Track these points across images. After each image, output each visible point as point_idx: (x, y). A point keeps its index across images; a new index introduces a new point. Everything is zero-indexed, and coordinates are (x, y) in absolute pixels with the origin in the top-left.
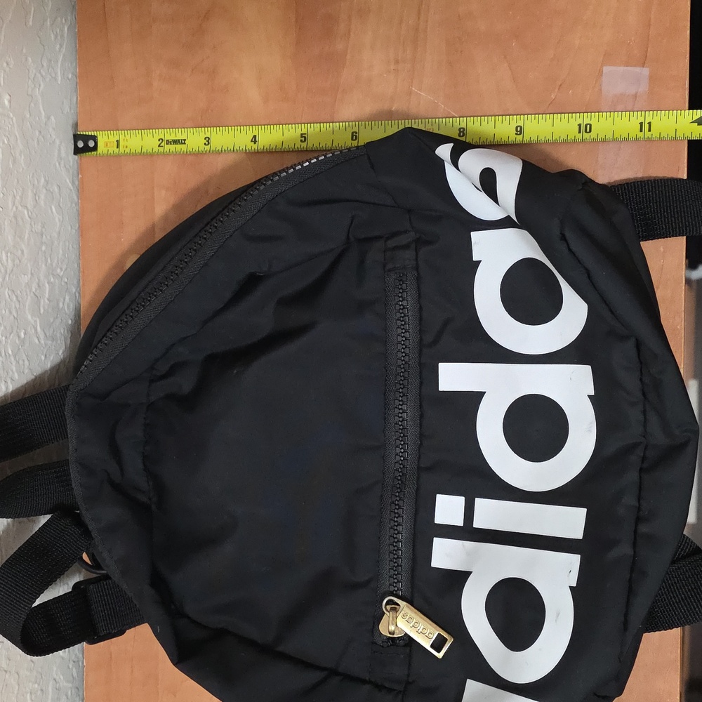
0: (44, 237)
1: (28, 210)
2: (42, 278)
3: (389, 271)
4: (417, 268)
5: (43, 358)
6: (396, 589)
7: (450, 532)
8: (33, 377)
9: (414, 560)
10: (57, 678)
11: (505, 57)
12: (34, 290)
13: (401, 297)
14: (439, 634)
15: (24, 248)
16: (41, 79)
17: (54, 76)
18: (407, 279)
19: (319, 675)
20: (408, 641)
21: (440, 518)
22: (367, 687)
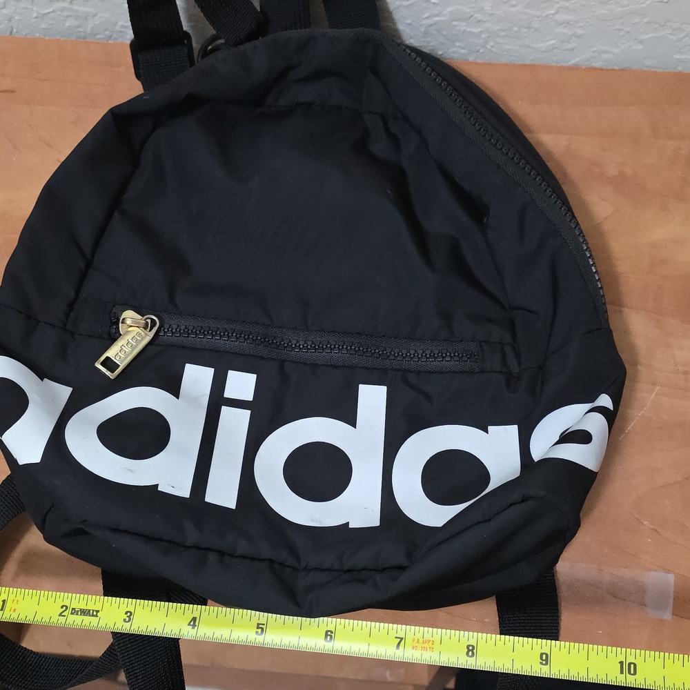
0: (526, 30)
1: (554, 14)
2: (486, 25)
3: (481, 346)
4: (482, 371)
5: (409, 21)
6: (166, 330)
7: (219, 384)
8: (391, 9)
9: (193, 349)
10: (97, 17)
11: (687, 479)
12: (476, 15)
13: (455, 355)
14: (118, 366)
15: (517, 8)
16: (681, 36)
17: (682, 50)
18: (472, 362)
19: (87, 250)
20: (113, 337)
21: (233, 376)
22: (72, 294)
